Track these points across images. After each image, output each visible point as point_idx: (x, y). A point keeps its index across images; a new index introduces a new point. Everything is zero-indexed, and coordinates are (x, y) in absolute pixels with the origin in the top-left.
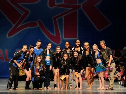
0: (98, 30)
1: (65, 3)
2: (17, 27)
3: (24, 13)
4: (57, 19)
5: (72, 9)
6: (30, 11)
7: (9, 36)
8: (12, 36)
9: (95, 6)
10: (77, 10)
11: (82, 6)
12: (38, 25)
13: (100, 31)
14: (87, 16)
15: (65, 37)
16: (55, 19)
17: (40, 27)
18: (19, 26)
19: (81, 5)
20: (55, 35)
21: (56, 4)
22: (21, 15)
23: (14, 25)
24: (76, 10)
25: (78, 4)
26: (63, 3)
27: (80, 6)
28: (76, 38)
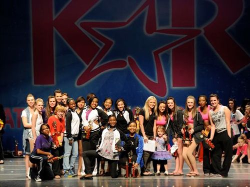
0: (232, 72)
1: (173, 26)
2: (92, 70)
3: (104, 44)
4: (160, 55)
5: (185, 36)
6: (114, 42)
7: (79, 83)
8: (84, 85)
9: (226, 30)
10: (195, 38)
11: (203, 31)
12: (128, 65)
13: (236, 73)
14: (213, 48)
15: (173, 86)
16: (156, 54)
17: (131, 68)
18: (95, 68)
19: (202, 29)
20: (157, 82)
21: (158, 28)
22: (99, 48)
23: (87, 66)
24: (193, 39)
25: (196, 28)
26: (170, 27)
27: (200, 31)
28: (194, 86)
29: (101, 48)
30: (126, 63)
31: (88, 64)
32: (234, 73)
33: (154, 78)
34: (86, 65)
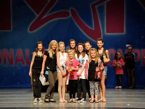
2: (42, 19)
4: (96, 7)
7: (31, 30)
8: (35, 31)
12: (70, 14)
15: (107, 33)
16: (93, 6)
17: (72, 17)
18: (44, 17)
20: (93, 29)
22: (47, 1)
23: (38, 16)
28: (124, 32)
30: (69, 13)
31: (38, 14)
33: (92, 27)
34: (36, 14)
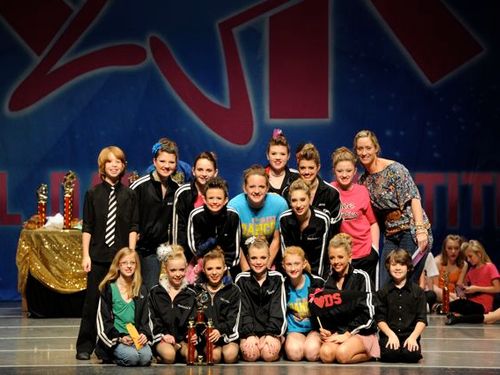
0: (427, 82)
2: (52, 70)
4: (236, 31)
7: (14, 107)
8: (28, 110)
12: (150, 56)
13: (438, 83)
14: (378, 15)
15: (272, 117)
16: (226, 28)
18: (60, 63)
20: (227, 105)
22: (71, 11)
23: (37, 60)
28: (326, 116)
29: (76, 10)
30: (145, 52)
31: (39, 54)
32: (433, 82)
33: (221, 97)
34: (35, 56)
